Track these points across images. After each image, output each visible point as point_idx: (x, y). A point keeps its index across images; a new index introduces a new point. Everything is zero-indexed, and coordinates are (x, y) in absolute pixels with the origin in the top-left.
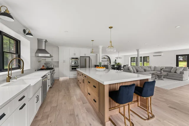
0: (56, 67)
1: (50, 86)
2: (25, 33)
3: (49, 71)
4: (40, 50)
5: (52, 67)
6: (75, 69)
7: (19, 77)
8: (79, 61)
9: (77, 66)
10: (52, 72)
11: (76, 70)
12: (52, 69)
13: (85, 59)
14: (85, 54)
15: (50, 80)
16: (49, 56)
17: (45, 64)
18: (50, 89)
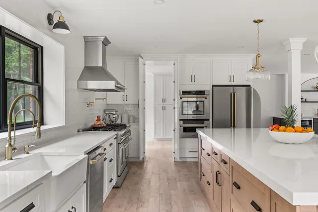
0: (134, 122)
1: (114, 182)
2: (50, 24)
3: (112, 134)
4: (91, 72)
5: (125, 122)
6: (193, 130)
7: (33, 149)
8: (208, 103)
9: (202, 121)
10: (120, 137)
11: (196, 136)
12: (123, 126)
13: (233, 96)
14: (231, 78)
15: (114, 162)
16: (114, 88)
17: (104, 111)
18: (115, 190)
